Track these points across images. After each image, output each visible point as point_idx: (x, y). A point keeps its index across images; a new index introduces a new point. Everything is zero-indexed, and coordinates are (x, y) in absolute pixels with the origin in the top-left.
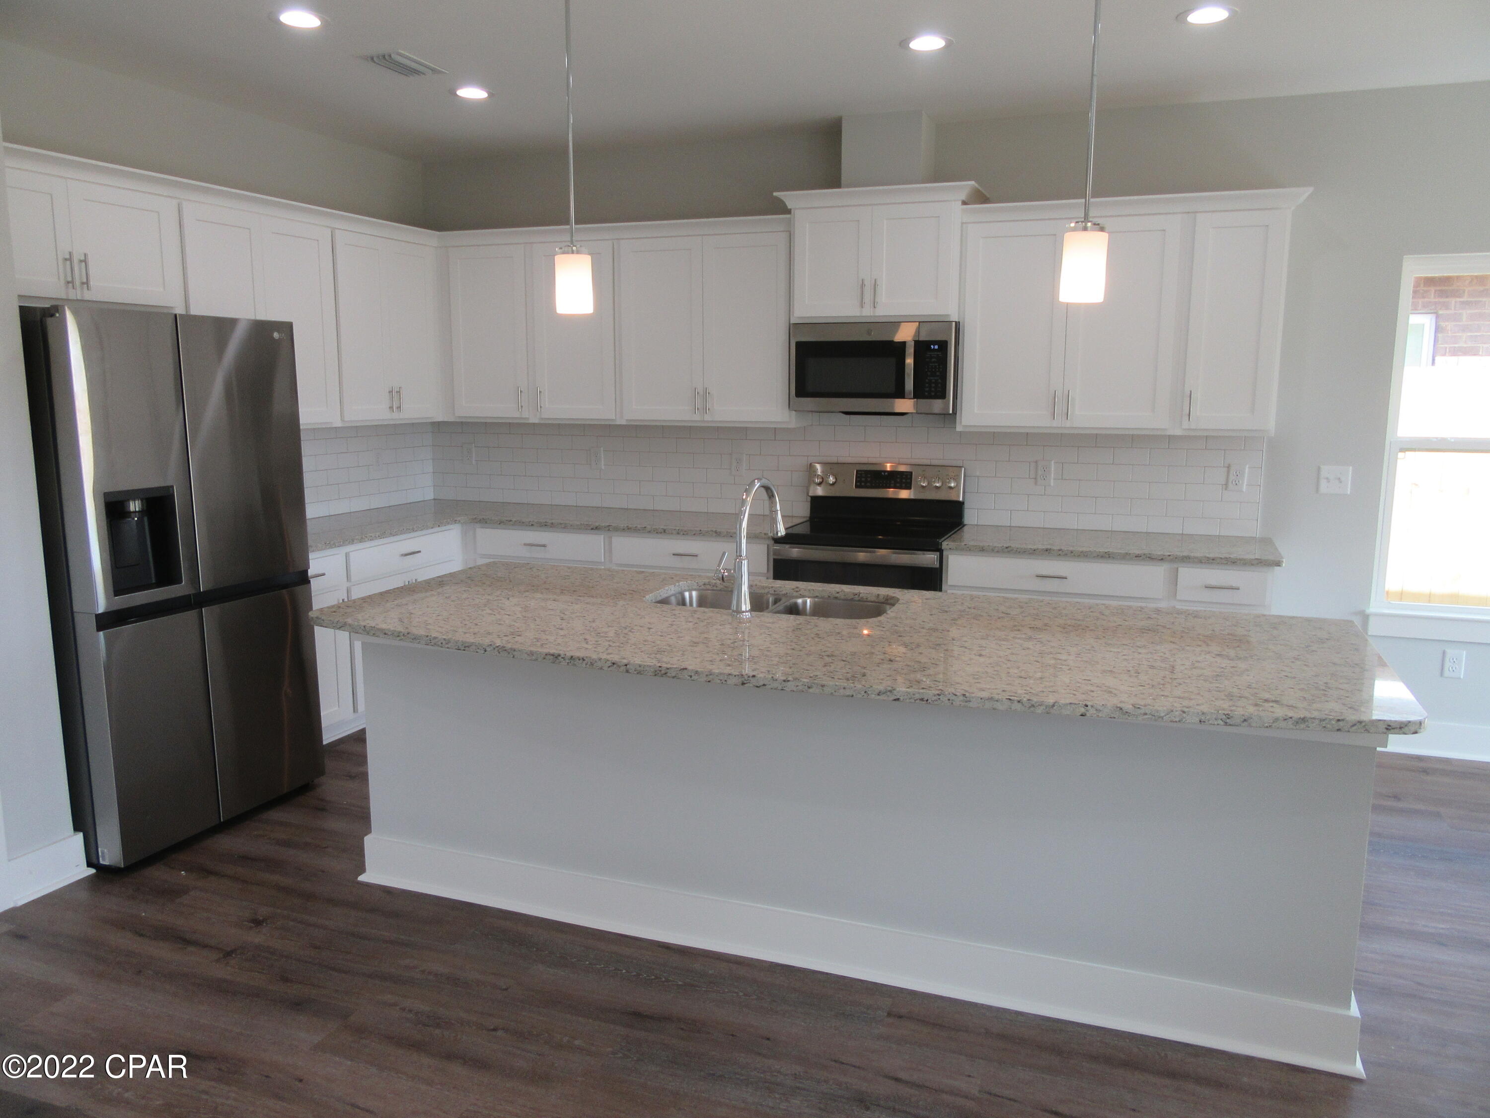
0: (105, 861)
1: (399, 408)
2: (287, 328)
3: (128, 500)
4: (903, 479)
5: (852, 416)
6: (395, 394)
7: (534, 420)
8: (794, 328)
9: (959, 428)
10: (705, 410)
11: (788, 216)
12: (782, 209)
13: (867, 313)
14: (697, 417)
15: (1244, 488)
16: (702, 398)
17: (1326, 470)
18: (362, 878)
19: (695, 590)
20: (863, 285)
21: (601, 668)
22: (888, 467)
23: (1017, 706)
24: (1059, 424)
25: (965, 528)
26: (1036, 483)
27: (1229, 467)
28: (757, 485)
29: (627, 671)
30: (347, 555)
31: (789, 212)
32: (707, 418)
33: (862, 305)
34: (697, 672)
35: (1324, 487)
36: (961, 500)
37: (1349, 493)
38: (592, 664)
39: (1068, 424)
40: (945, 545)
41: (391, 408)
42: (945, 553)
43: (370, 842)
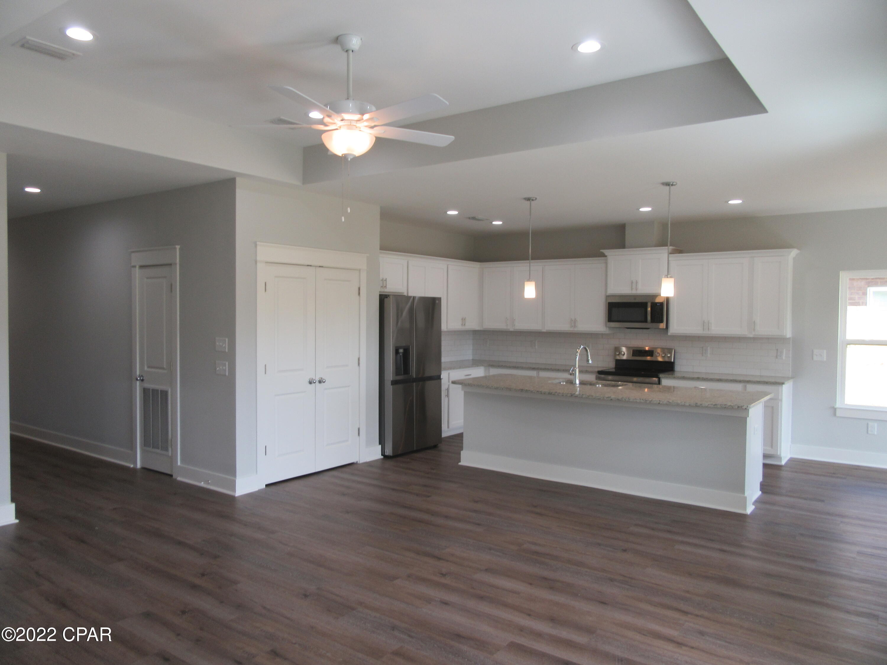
0: (387, 454)
1: (465, 325)
2: (439, 299)
3: (399, 349)
4: (650, 353)
5: (632, 329)
6: (464, 320)
7: (511, 329)
8: (607, 297)
9: (669, 334)
10: (575, 326)
11: (605, 258)
12: (604, 256)
13: (634, 292)
14: (572, 329)
15: (784, 358)
16: (574, 322)
17: (816, 351)
18: (460, 464)
19: (565, 382)
20: (632, 283)
21: (534, 393)
22: (647, 348)
23: (642, 401)
24: (706, 333)
25: (675, 372)
26: (703, 356)
27: (777, 350)
28: (582, 347)
29: (541, 393)
30: (449, 374)
31: (606, 256)
32: (576, 329)
33: (632, 289)
34: (560, 393)
35: (815, 358)
36: (672, 361)
37: (825, 360)
38: (532, 391)
39: (709, 333)
40: (661, 375)
41: (462, 324)
42: (661, 379)
43: (463, 453)
